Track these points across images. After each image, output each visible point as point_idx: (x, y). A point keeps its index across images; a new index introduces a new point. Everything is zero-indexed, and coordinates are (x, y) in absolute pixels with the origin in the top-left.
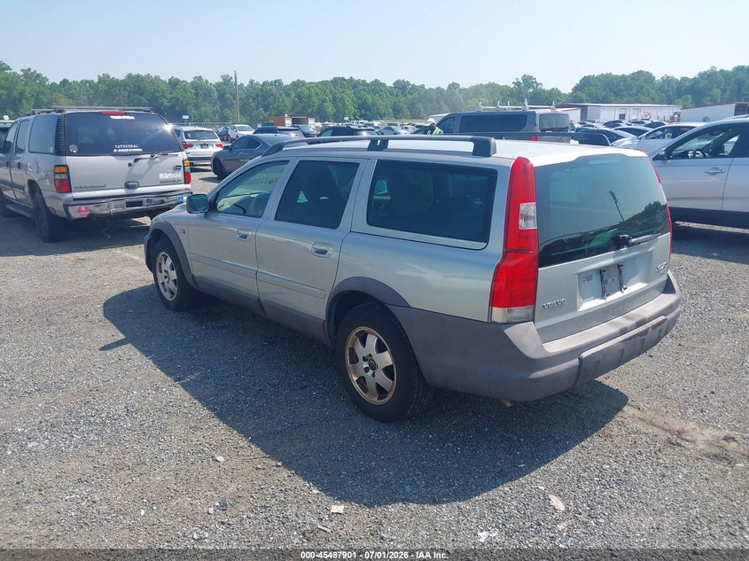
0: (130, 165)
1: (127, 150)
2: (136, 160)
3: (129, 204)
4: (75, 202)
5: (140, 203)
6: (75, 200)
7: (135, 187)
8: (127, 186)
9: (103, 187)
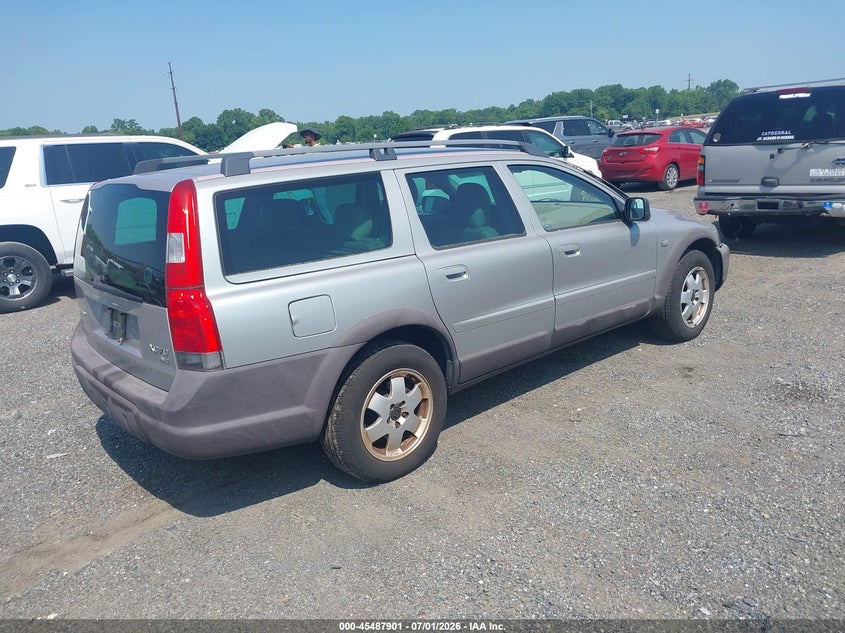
0: (772, 156)
1: (774, 138)
2: (780, 151)
3: (761, 205)
4: (708, 197)
5: (775, 206)
6: (707, 194)
7: (773, 185)
8: (764, 183)
9: (735, 182)
